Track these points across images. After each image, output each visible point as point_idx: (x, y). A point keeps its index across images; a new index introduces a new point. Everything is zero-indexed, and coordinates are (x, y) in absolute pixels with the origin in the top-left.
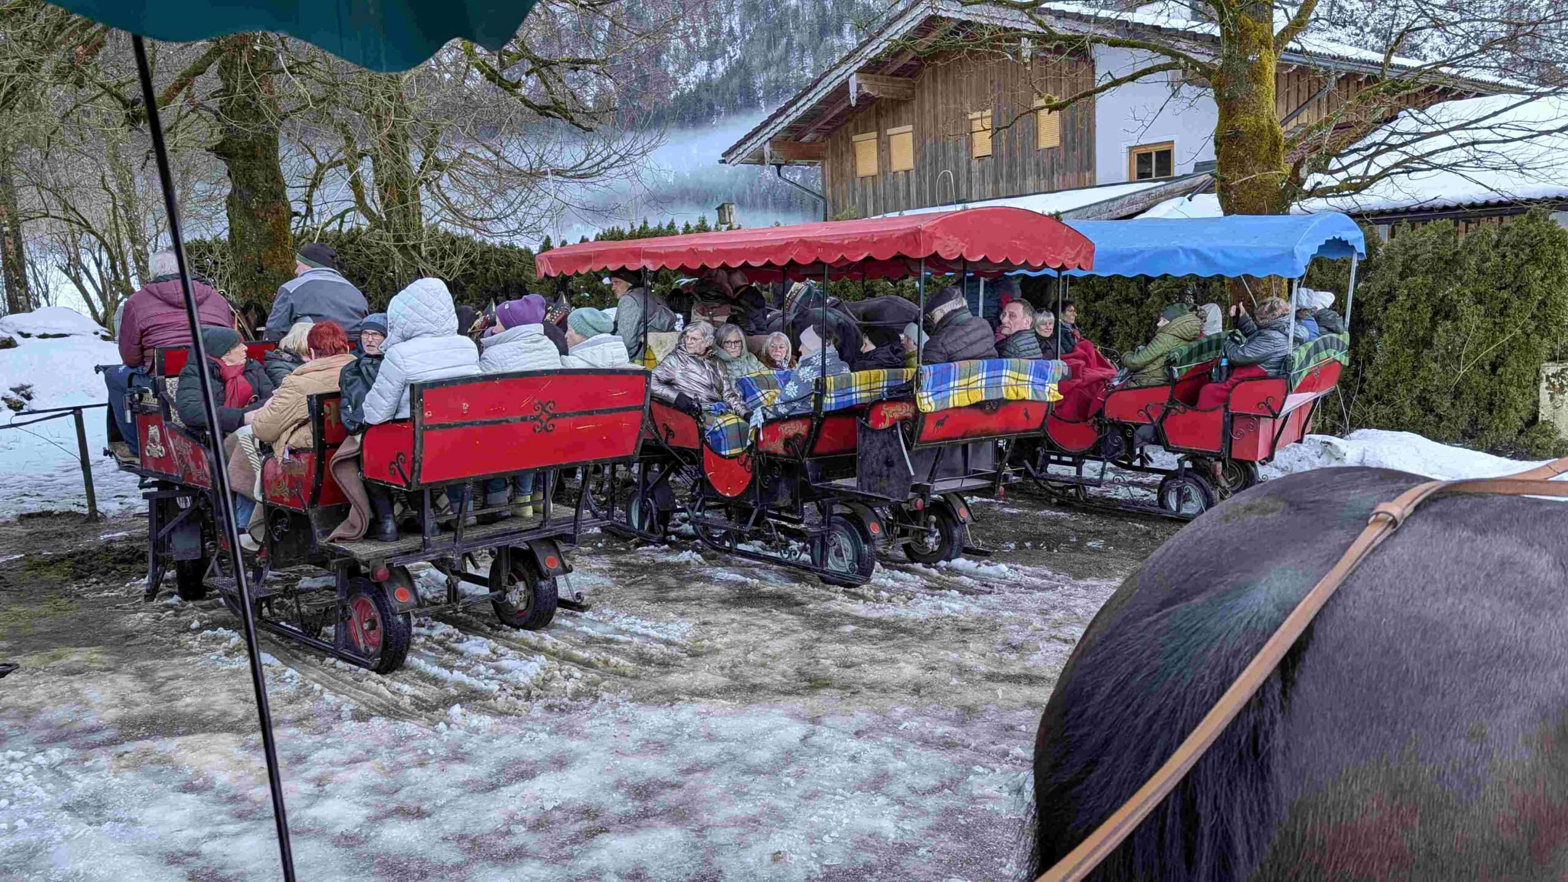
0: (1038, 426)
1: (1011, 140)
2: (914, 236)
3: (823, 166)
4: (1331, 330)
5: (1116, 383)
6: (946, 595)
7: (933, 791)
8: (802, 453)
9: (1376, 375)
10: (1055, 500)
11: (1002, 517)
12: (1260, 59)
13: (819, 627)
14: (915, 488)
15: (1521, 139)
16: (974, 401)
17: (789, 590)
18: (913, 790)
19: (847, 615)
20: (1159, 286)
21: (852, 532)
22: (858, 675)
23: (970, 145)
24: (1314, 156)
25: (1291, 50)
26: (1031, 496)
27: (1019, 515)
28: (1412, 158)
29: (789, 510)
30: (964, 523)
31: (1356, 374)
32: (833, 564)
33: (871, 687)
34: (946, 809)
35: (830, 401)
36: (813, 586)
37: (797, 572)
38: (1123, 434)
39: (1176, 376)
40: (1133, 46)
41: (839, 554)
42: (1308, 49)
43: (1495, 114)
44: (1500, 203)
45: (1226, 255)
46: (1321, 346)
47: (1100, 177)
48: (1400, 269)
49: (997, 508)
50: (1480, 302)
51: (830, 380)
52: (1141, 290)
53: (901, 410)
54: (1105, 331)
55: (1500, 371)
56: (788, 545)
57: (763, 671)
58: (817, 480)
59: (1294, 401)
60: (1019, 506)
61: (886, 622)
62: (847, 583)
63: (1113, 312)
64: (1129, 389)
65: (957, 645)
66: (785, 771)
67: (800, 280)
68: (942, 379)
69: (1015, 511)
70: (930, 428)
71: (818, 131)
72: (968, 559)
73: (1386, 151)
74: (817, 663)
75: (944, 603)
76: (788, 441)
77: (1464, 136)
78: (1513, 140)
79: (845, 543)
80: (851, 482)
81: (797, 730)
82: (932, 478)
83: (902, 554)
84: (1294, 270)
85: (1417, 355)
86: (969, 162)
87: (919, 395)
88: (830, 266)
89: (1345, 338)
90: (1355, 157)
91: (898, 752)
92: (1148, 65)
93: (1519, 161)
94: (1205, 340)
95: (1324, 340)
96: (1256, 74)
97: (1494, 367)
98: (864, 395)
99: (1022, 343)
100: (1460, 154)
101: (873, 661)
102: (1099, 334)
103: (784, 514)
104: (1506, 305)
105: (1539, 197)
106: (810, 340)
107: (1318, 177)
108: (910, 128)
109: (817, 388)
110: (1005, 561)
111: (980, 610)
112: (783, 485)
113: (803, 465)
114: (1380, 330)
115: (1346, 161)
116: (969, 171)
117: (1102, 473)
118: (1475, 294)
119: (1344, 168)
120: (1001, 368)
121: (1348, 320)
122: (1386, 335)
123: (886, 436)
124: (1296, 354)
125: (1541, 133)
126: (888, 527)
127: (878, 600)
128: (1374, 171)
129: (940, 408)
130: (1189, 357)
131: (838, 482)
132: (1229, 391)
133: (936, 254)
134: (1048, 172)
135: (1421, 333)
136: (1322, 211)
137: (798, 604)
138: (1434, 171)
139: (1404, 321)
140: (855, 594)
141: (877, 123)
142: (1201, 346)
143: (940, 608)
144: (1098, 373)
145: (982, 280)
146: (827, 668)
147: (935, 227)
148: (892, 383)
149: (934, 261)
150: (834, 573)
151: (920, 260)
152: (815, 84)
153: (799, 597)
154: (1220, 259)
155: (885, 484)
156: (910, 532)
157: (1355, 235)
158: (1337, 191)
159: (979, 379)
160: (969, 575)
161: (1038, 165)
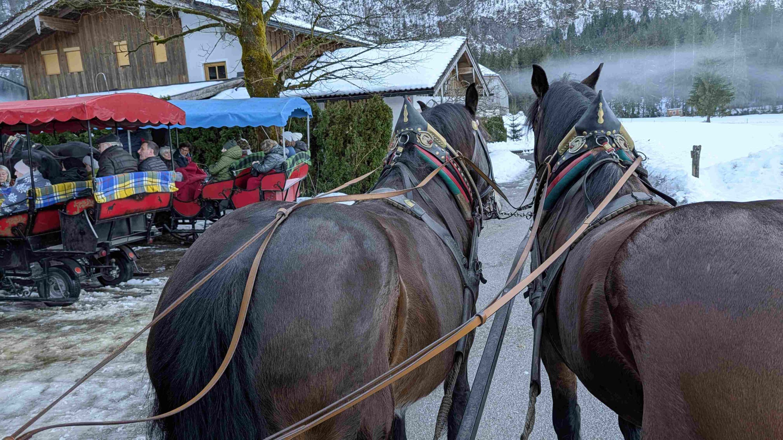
0: (166, 205)
1: (140, 58)
2: (81, 108)
3: (23, 68)
4: (302, 150)
5: (207, 181)
6: (125, 300)
7: (125, 398)
8: (25, 234)
9: (325, 169)
10: (183, 243)
11: (155, 255)
12: (258, 25)
13: (47, 331)
14: (99, 245)
15: (367, 66)
16: (129, 195)
17: (25, 314)
18: (112, 401)
19: (65, 321)
20: (225, 132)
21: (64, 275)
22: (75, 350)
23: (116, 60)
24: (287, 71)
25: (272, 21)
26: (170, 242)
27: (165, 252)
28: (327, 74)
29: (19, 268)
30: (132, 260)
31: (317, 170)
32: (53, 295)
33: (84, 355)
34: (132, 405)
35: (40, 202)
36: (42, 309)
37: (30, 304)
38: (213, 206)
39: (235, 175)
40: (197, 14)
41: (56, 288)
42: (279, 21)
43: (356, 55)
44: (365, 94)
45: (250, 116)
46: (298, 157)
47: (191, 78)
48: (329, 122)
49: (152, 251)
50: (361, 136)
51: (38, 190)
52: (216, 134)
53: (85, 204)
54: (201, 156)
55: (371, 164)
56: (22, 289)
57: (12, 362)
58: (36, 249)
59: (290, 183)
60: (163, 248)
61: (90, 320)
62: (64, 304)
63: (204, 146)
64: (213, 183)
65: (133, 324)
66: (32, 411)
67: (13, 135)
68: (108, 185)
69: (162, 251)
70: (104, 211)
71: (17, 47)
72: (137, 279)
73: (316, 70)
74: (48, 350)
75: (124, 304)
76: (13, 229)
77: (347, 64)
78: (364, 67)
79: (60, 282)
80: (60, 247)
81: (37, 389)
82: (109, 239)
83: (98, 283)
84: (282, 123)
85: (340, 159)
86: (117, 69)
87: (96, 194)
88: (29, 125)
89: (309, 153)
90: (305, 72)
91: (102, 385)
92: (206, 23)
93: (369, 76)
94: (247, 157)
95: (299, 154)
96: (257, 31)
97: (369, 163)
98: (62, 197)
99: (152, 164)
100: (347, 72)
101: (84, 341)
102: (198, 158)
103: (17, 272)
104: (370, 136)
105: (378, 91)
106: (22, 169)
107: (290, 81)
108: (78, 48)
109: (30, 196)
110: (157, 277)
111: (146, 304)
112: (14, 254)
113: (26, 241)
114: (324, 148)
115: (302, 73)
116: (118, 74)
117: (205, 227)
118: (359, 132)
119: (301, 76)
120: (143, 177)
121: (309, 145)
122: (327, 151)
123: (78, 219)
124: (288, 161)
125: (374, 64)
126: (87, 269)
127: (84, 309)
128: (313, 78)
129: (109, 200)
130: (240, 166)
131: (51, 248)
132: (261, 180)
133: (96, 118)
134: (163, 74)
135: (340, 150)
136: (293, 96)
137: (32, 321)
138: (338, 79)
139: (333, 145)
140: (70, 309)
141: (57, 45)
142: (245, 160)
143: (122, 307)
144: (198, 177)
145: (129, 132)
146: (54, 352)
147: (94, 103)
148: (79, 189)
149: (95, 121)
150: (53, 300)
151: (87, 121)
152: (12, 19)
153: (33, 317)
154: (249, 119)
155: (81, 245)
156: (101, 270)
157: (306, 107)
158: (299, 87)
159: (131, 183)
160: (138, 287)
161: (156, 71)
